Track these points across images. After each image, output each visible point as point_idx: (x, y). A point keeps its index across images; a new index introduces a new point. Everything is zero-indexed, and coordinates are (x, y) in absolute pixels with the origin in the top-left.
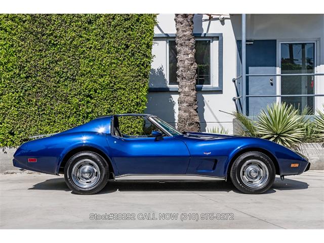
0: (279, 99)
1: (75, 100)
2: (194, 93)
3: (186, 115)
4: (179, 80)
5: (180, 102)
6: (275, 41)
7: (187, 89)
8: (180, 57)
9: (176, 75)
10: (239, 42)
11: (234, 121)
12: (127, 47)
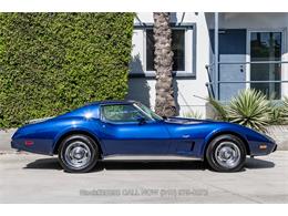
0: (248, 85)
1: (61, 87)
2: (170, 79)
3: (162, 100)
4: (156, 67)
5: (157, 88)
6: (245, 30)
7: (164, 76)
8: (158, 45)
9: (154, 63)
10: (212, 32)
11: (207, 105)
12: (110, 36)
